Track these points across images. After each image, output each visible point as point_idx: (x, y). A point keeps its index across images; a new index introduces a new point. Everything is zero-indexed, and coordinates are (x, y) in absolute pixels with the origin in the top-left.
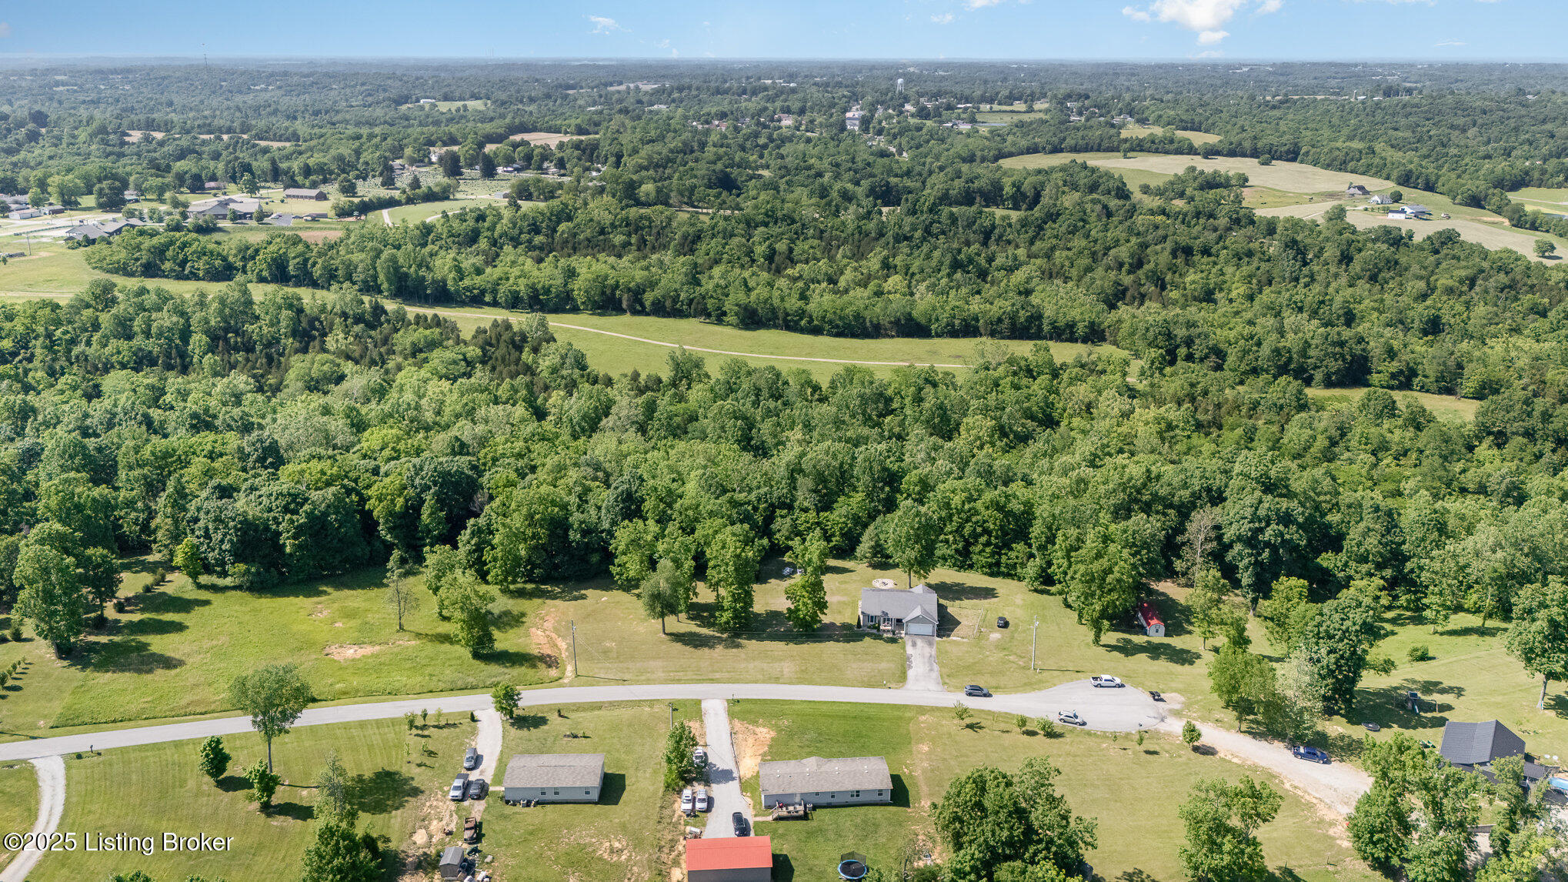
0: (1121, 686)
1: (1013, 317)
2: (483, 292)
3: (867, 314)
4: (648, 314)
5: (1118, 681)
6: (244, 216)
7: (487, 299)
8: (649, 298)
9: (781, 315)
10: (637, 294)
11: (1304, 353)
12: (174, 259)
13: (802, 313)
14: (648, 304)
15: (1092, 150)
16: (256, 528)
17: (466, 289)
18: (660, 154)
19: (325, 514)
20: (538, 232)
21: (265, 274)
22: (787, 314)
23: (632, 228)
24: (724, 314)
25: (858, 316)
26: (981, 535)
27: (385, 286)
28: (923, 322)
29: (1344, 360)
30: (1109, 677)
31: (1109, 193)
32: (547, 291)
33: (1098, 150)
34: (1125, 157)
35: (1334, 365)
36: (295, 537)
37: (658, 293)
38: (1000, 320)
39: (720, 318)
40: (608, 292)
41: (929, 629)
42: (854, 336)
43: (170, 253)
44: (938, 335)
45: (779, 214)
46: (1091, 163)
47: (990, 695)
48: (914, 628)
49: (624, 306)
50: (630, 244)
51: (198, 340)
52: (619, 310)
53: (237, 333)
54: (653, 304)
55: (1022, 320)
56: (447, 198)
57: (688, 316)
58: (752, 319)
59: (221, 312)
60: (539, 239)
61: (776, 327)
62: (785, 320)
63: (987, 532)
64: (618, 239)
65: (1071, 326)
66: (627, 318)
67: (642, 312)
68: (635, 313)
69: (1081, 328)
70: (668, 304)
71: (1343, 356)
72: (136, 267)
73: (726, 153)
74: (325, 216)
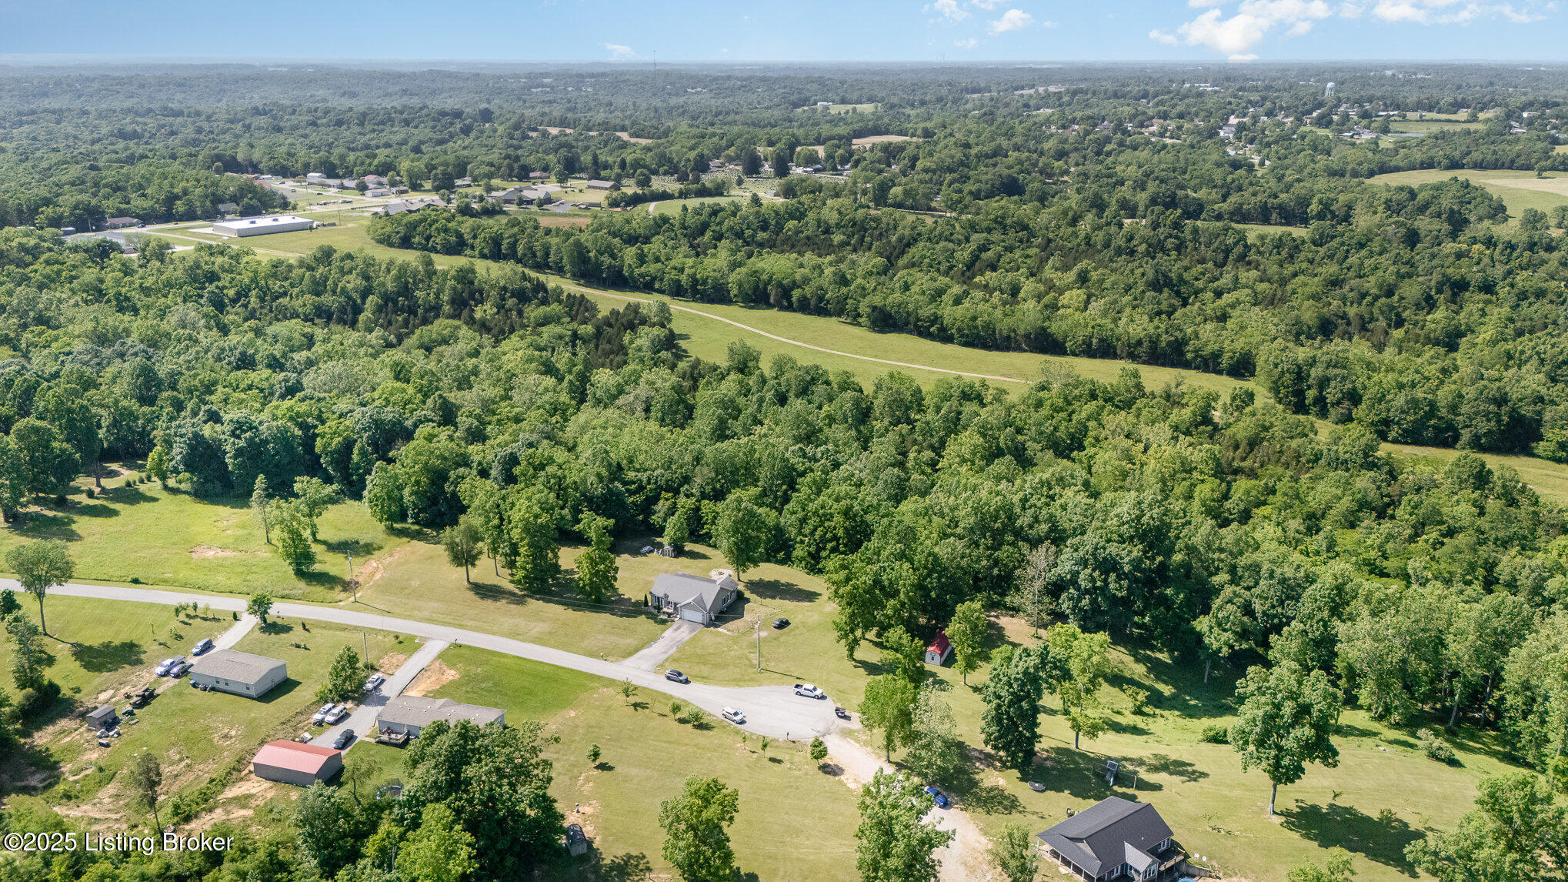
0: (823, 697)
1: (1154, 342)
2: (654, 279)
3: (998, 326)
4: (794, 311)
5: (818, 692)
6: (530, 202)
7: (657, 286)
8: (796, 294)
9: (912, 319)
10: (785, 292)
11: (1454, 408)
12: (421, 234)
13: (935, 319)
14: (794, 299)
15: (1502, 167)
16: (209, 446)
17: (641, 275)
19: (266, 442)
20: (764, 228)
21: (486, 251)
22: (918, 320)
23: (857, 228)
24: (859, 315)
25: (988, 326)
26: (830, 541)
27: (568, 267)
28: (1060, 339)
29: (1499, 421)
30: (811, 687)
32: (705, 282)
33: (1510, 168)
34: (1540, 176)
35: (1483, 426)
36: (235, 457)
37: (808, 291)
38: (1139, 343)
39: (855, 319)
40: (761, 286)
41: (698, 617)
42: (985, 346)
43: (420, 229)
44: (1074, 354)
47: (687, 682)
48: (688, 614)
49: (772, 300)
50: (848, 244)
51: (372, 300)
52: (770, 306)
53: (407, 298)
54: (799, 300)
55: (1163, 344)
56: (721, 194)
57: (830, 315)
58: (886, 321)
59: (398, 278)
60: (761, 236)
61: (910, 332)
62: (916, 325)
63: (835, 538)
64: (837, 238)
65: (1216, 356)
66: (774, 313)
67: (790, 308)
68: (782, 308)
69: (1225, 361)
70: (813, 302)
71: (1498, 415)
72: (395, 239)
74: (598, 205)
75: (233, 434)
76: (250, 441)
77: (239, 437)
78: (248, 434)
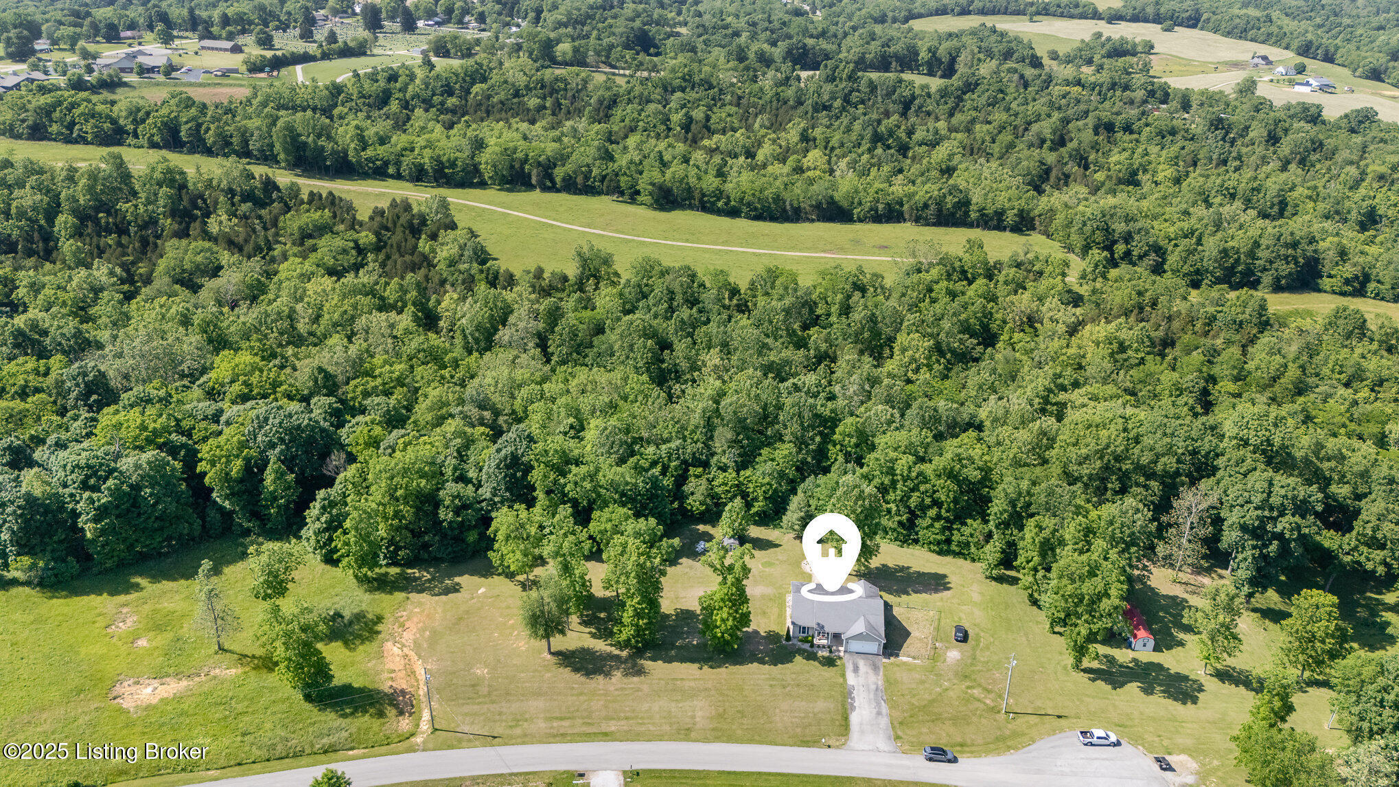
0: (1118, 744)
1: (940, 203)
2: (386, 164)
3: (786, 196)
4: (558, 191)
5: (1113, 738)
6: (152, 70)
7: (391, 170)
8: (559, 173)
9: (697, 195)
10: (547, 168)
11: (1252, 254)
12: (61, 120)
13: (719, 194)
14: (558, 180)
15: (999, 13)
16: (47, 510)
17: (369, 160)
18: (579, 10)
19: (136, 488)
20: (451, 93)
21: (157, 138)
22: (704, 195)
23: (547, 90)
24: (638, 193)
25: (778, 199)
26: (930, 507)
27: (282, 156)
28: (845, 204)
29: (1296, 263)
30: (1101, 733)
31: (1023, 61)
32: (453, 164)
33: (1005, 13)
34: (1031, 21)
35: (1285, 269)
36: (96, 520)
37: (569, 168)
38: (926, 206)
39: (633, 196)
40: (517, 166)
41: (874, 647)
42: (773, 219)
43: (56, 115)
44: (860, 220)
45: (697, 79)
46: (1001, 26)
47: (954, 760)
48: (856, 646)
49: (534, 181)
50: (545, 108)
51: (64, 221)
52: (529, 187)
53: (109, 213)
54: (564, 180)
55: (949, 206)
56: (364, 54)
57: (600, 193)
58: (667, 199)
59: (90, 189)
60: (452, 101)
61: (691, 207)
62: (701, 201)
63: (937, 503)
64: (533, 102)
65: (1000, 214)
66: (537, 195)
67: (553, 188)
68: (545, 189)
69: (1010, 217)
70: (580, 180)
71: (1295, 258)
72: (22, 129)
73: (644, 10)
74: (236, 71)
75: (85, 486)
76: (116, 492)
77: (95, 489)
78: (110, 482)
